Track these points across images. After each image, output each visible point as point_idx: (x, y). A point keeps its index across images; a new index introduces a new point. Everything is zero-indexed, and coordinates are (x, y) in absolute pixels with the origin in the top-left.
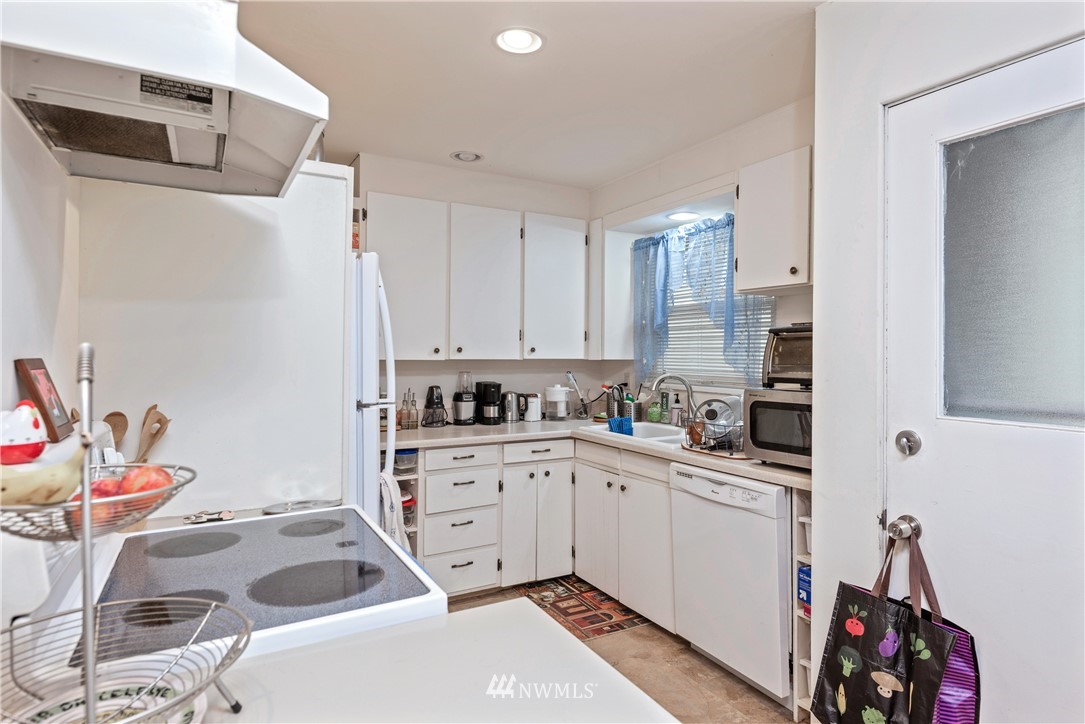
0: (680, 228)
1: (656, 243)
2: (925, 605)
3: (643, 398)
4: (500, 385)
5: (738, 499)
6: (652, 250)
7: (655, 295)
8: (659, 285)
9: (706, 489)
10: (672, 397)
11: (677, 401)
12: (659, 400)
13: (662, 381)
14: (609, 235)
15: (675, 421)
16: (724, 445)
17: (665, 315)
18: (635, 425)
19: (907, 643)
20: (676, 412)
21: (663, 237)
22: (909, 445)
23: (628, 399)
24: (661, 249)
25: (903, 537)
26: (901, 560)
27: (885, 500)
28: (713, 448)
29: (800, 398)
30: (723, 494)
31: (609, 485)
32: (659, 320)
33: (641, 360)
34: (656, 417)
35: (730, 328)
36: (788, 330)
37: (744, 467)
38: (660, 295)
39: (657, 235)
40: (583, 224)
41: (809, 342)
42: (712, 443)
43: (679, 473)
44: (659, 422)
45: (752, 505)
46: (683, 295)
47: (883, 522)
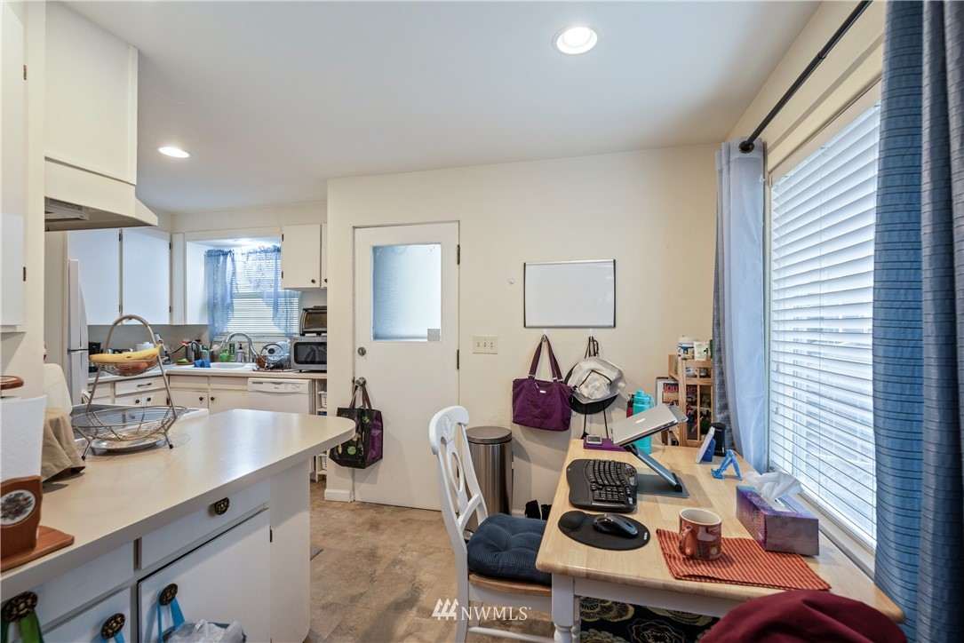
0: (242, 248)
1: (225, 254)
2: (367, 408)
3: (216, 348)
4: (99, 344)
5: (290, 388)
6: (222, 258)
7: (226, 286)
8: (228, 280)
9: (271, 388)
10: (237, 346)
11: (241, 348)
12: (228, 348)
13: (233, 336)
14: (189, 245)
15: (240, 359)
16: (279, 366)
17: (232, 297)
18: (211, 364)
19: (362, 420)
20: (240, 355)
21: (230, 252)
22: (362, 352)
23: (203, 349)
24: (229, 259)
25: (360, 385)
26: (359, 393)
27: (354, 373)
28: (272, 368)
29: (318, 339)
30: (281, 388)
31: (201, 399)
32: (229, 300)
33: (214, 324)
34: (225, 358)
35: (276, 306)
36: (312, 309)
37: (292, 374)
38: (229, 286)
39: (226, 250)
40: (168, 235)
41: (324, 315)
42: (272, 366)
43: (254, 383)
44: (228, 361)
45: (297, 390)
46: (243, 286)
47: (353, 381)
